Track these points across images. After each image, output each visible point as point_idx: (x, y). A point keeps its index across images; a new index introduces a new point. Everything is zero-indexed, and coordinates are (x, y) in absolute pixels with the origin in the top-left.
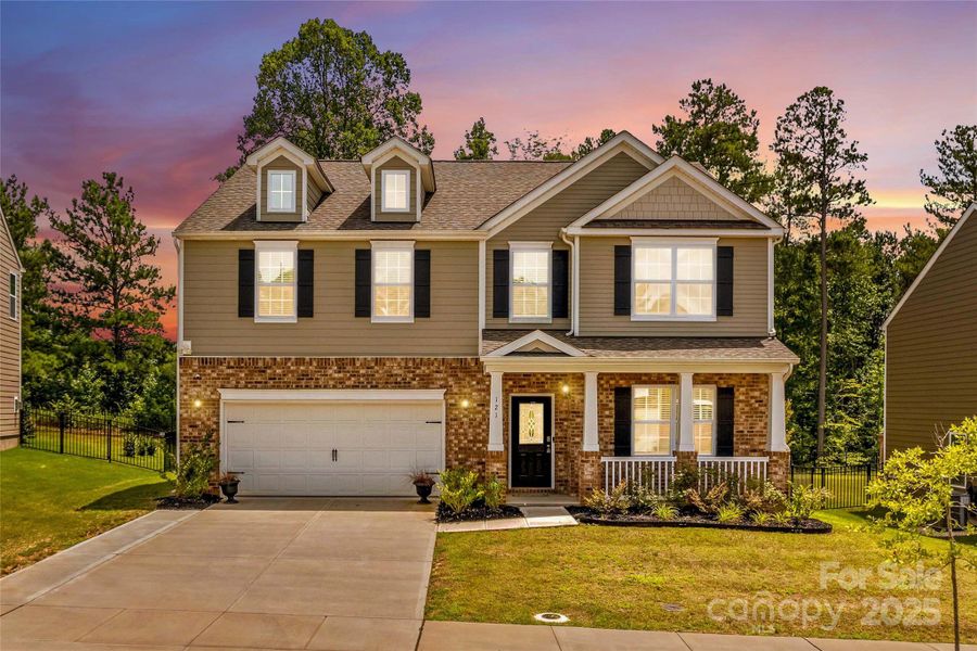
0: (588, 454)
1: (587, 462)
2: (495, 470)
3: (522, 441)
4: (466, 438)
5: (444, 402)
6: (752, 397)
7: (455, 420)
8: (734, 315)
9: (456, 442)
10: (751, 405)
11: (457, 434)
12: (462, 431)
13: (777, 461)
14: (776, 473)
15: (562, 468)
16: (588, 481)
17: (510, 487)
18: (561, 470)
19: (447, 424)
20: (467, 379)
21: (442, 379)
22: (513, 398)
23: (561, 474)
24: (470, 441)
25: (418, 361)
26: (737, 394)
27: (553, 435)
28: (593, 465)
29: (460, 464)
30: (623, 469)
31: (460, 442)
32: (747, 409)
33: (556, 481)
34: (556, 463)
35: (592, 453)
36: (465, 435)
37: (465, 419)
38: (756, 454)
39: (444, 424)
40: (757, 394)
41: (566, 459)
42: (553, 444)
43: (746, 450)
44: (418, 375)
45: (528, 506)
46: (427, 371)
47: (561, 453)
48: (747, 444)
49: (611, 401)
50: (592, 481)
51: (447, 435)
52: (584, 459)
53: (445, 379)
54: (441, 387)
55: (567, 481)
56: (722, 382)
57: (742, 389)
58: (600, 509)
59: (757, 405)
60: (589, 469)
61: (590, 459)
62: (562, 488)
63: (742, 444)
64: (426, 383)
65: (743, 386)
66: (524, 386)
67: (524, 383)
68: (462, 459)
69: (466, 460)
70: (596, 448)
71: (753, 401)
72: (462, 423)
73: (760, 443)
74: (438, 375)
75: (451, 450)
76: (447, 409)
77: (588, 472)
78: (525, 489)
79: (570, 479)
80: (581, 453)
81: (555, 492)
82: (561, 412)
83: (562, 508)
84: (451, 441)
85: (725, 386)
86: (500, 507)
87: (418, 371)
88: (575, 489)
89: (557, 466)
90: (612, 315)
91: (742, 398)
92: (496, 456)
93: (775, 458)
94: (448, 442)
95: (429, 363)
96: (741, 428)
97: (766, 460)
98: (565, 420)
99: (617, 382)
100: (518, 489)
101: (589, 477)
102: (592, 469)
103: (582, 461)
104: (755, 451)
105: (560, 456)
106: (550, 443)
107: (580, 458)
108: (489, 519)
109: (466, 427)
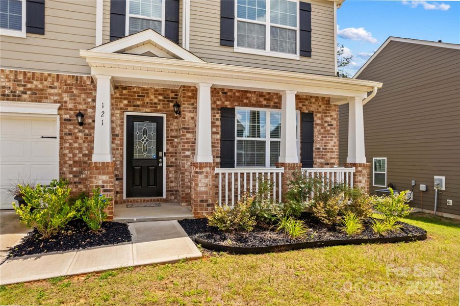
0: (201, 166)
1: (201, 173)
2: (100, 183)
3: (136, 155)
4: (80, 152)
5: (58, 117)
6: (326, 122)
7: (70, 134)
8: (312, 57)
9: (71, 155)
10: (325, 128)
11: (71, 149)
12: (76, 145)
13: (361, 171)
14: (360, 182)
15: (173, 179)
16: (202, 193)
17: (125, 197)
18: (172, 182)
19: (61, 138)
20: (83, 96)
21: (56, 95)
22: (128, 116)
23: (172, 185)
24: (85, 155)
25: (29, 75)
26: (315, 118)
27: (165, 151)
28: (207, 177)
29: (75, 176)
30: (230, 179)
31: (74, 155)
32: (322, 131)
33: (167, 191)
34: (167, 175)
35: (207, 165)
36: (80, 149)
37: (80, 134)
38: (328, 166)
39: (58, 140)
40: (329, 119)
41: (176, 172)
42: (165, 159)
43: (321, 163)
44: (29, 89)
45: (138, 221)
46: (40, 86)
47: (171, 166)
48: (322, 158)
49: (217, 120)
50: (206, 193)
51: (61, 148)
52: (198, 170)
53: (60, 95)
54: (55, 102)
55: (176, 191)
56: (304, 108)
57: (319, 115)
58: (221, 227)
59: (329, 128)
60: (203, 181)
61: (204, 170)
62: (173, 197)
63: (319, 158)
64: (38, 96)
65: (319, 113)
66: (138, 106)
67: (138, 103)
68: (76, 172)
69: (81, 173)
70: (210, 160)
71: (326, 125)
72: (77, 138)
73: (331, 158)
74: (52, 91)
75: (65, 163)
76: (61, 123)
77: (203, 184)
78: (139, 198)
79: (180, 189)
80: (194, 164)
81: (166, 201)
82: (172, 130)
83: (176, 222)
84: (65, 155)
85: (307, 112)
86: (104, 225)
87: (29, 86)
88: (188, 199)
89: (168, 178)
90: (218, 45)
91: (319, 122)
92: (102, 168)
93: (360, 169)
94: (62, 156)
95: (42, 79)
96: (318, 146)
97: (353, 170)
98: (176, 137)
99: (223, 103)
100: (132, 199)
101: (203, 189)
102: (206, 181)
103: (196, 173)
104: (327, 164)
105: (171, 169)
106: (162, 158)
107: (193, 170)
108: (84, 247)
109: (80, 141)
